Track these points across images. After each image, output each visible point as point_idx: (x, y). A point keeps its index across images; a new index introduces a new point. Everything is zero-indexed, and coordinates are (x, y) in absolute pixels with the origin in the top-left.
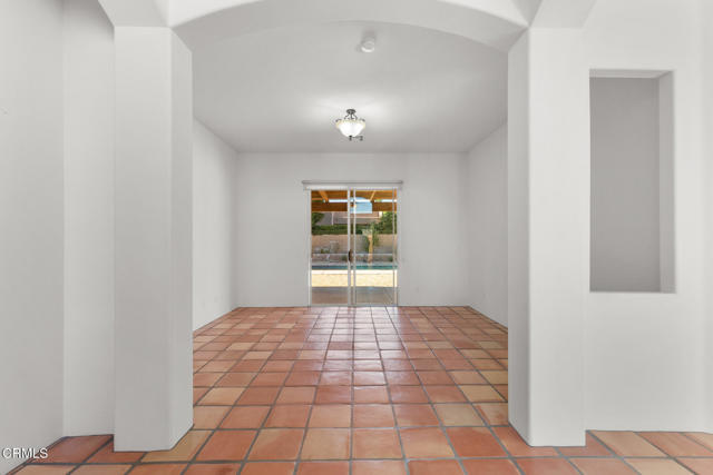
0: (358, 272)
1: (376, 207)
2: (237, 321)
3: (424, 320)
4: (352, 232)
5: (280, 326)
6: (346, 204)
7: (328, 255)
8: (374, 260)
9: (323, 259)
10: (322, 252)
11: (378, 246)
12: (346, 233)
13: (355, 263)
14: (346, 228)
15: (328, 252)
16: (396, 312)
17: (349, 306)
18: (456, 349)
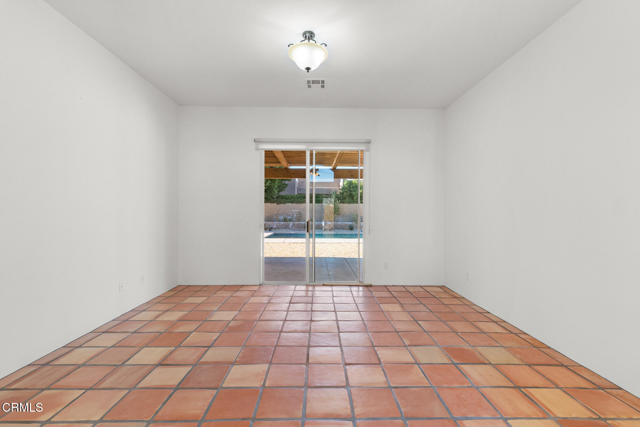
0: (317, 240)
1: (338, 174)
2: (167, 307)
3: (397, 308)
4: (311, 202)
5: (218, 316)
6: (304, 170)
7: (291, 224)
8: (336, 227)
9: (287, 227)
10: (285, 220)
11: (339, 214)
12: (305, 202)
13: (314, 231)
14: (305, 197)
15: (290, 220)
16: (361, 294)
17: (307, 285)
18: (454, 364)
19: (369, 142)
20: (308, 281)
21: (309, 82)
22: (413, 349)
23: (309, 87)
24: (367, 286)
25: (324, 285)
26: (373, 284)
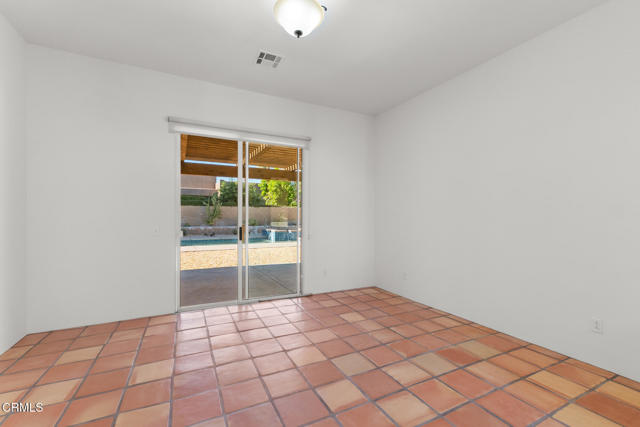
17: (240, 305)
18: (460, 368)
19: (309, 140)
20: (240, 300)
21: (262, 55)
22: (414, 360)
23: (259, 61)
24: (307, 296)
25: (260, 302)
26: (314, 293)
